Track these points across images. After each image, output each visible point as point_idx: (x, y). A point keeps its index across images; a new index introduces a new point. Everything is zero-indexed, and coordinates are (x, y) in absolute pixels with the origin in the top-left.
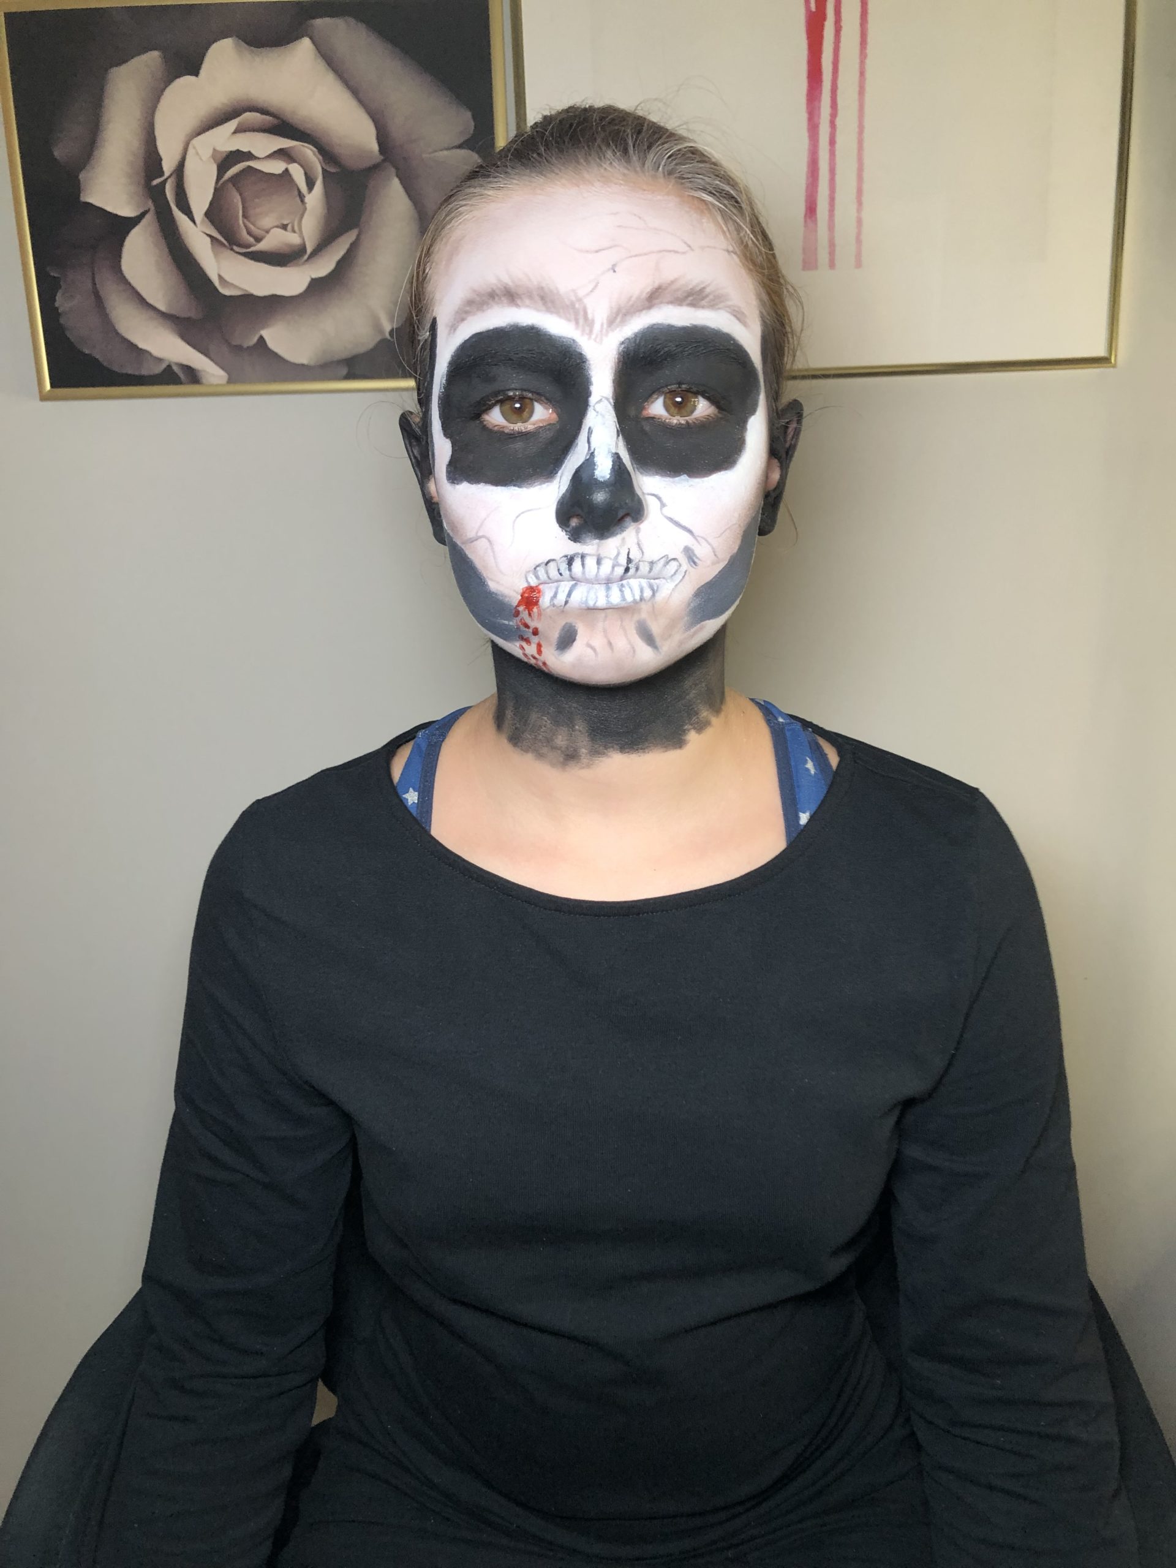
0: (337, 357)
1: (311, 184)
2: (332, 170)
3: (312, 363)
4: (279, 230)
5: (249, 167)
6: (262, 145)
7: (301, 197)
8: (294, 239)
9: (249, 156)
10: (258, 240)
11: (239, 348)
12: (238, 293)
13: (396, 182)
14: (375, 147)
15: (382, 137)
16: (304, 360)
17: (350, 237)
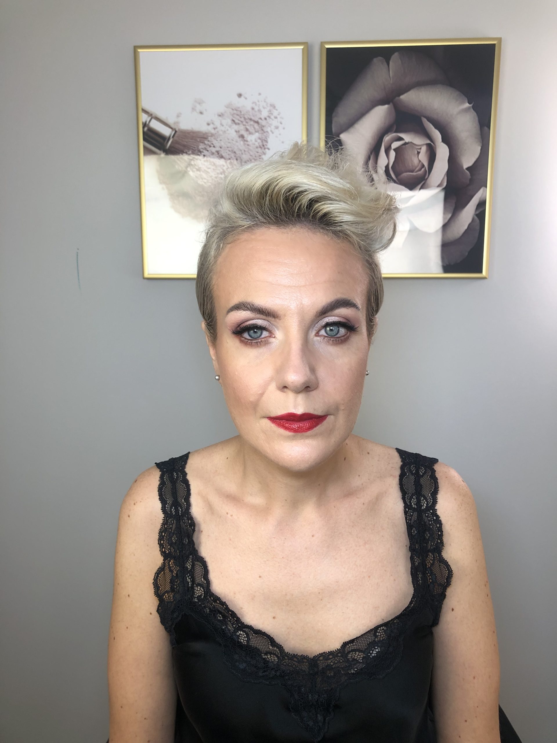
0: (479, 132)
1: (400, 139)
2: (395, 128)
3: (481, 144)
4: (420, 155)
5: (392, 167)
6: (383, 160)
7: (406, 144)
8: (424, 149)
9: (387, 167)
10: (423, 166)
11: (471, 180)
12: (446, 178)
13: (402, 97)
14: (386, 106)
15: (382, 102)
16: (480, 148)
17: (424, 120)
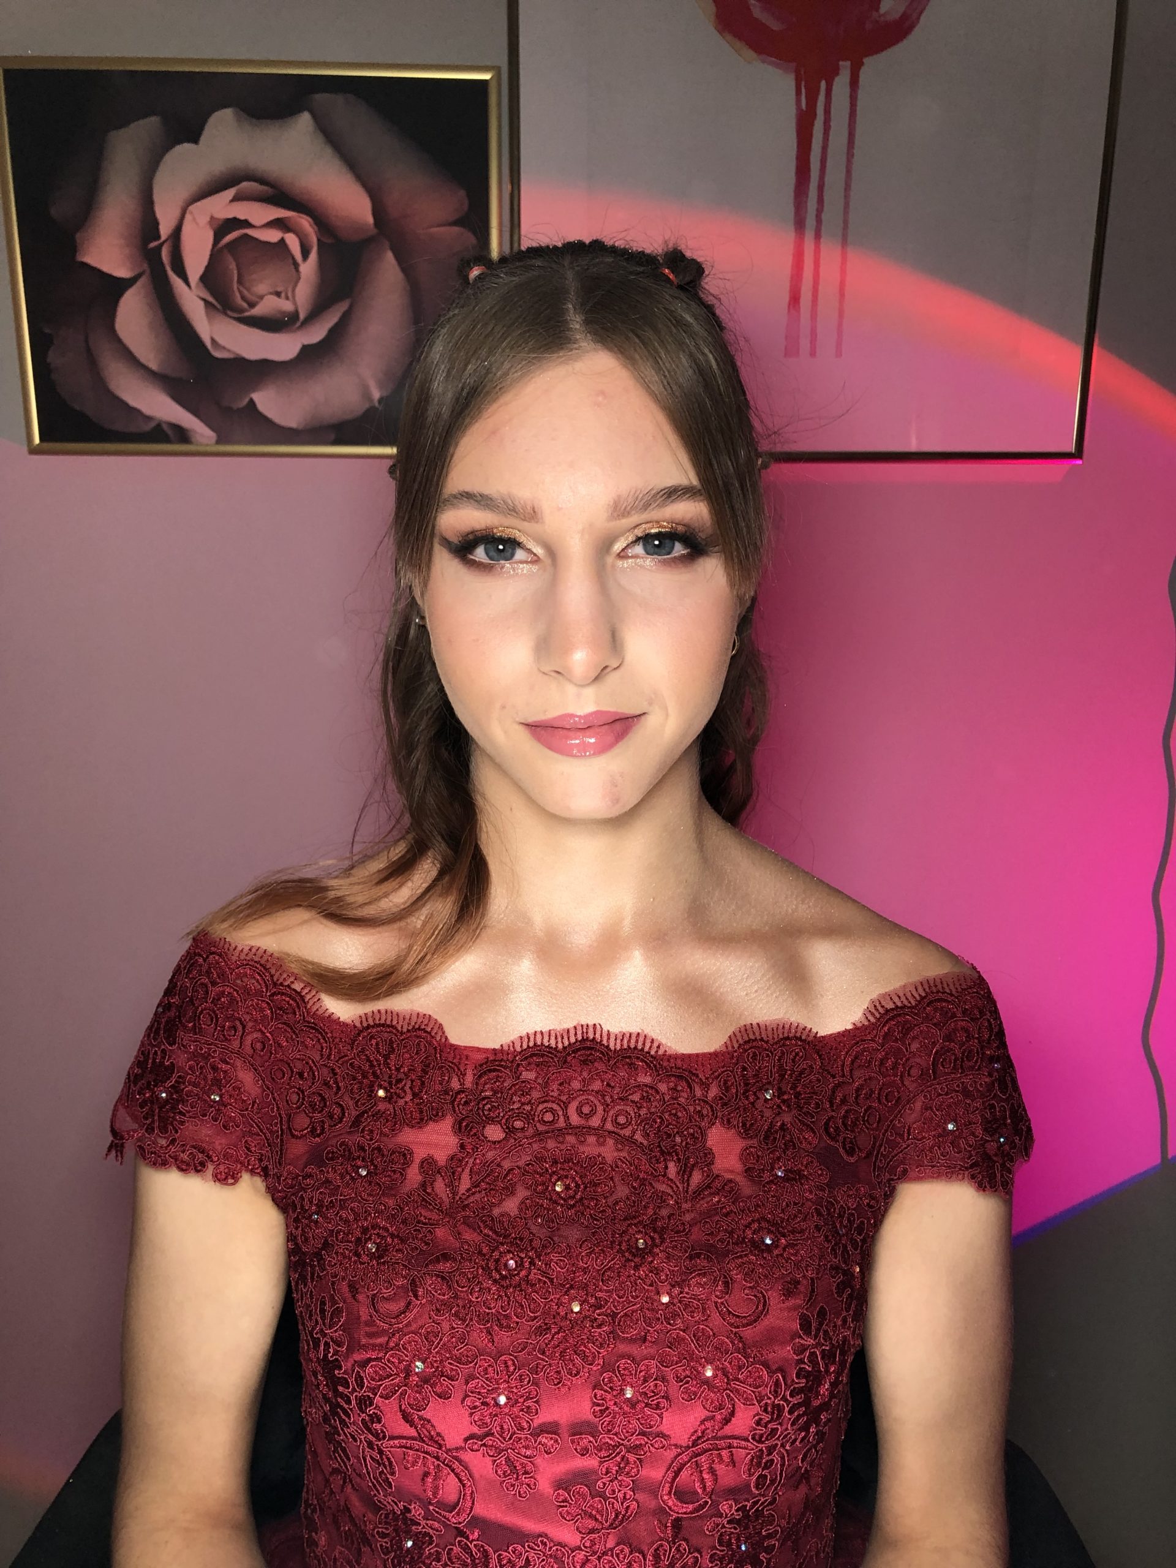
0: (325, 423)
1: (305, 254)
2: (328, 240)
3: (300, 428)
4: (274, 298)
5: (246, 235)
6: (259, 214)
7: (296, 265)
8: (287, 306)
9: (246, 224)
10: (252, 305)
11: (229, 409)
12: (231, 356)
13: (390, 256)
14: (370, 220)
15: (378, 211)
16: (293, 424)
17: (343, 307)
